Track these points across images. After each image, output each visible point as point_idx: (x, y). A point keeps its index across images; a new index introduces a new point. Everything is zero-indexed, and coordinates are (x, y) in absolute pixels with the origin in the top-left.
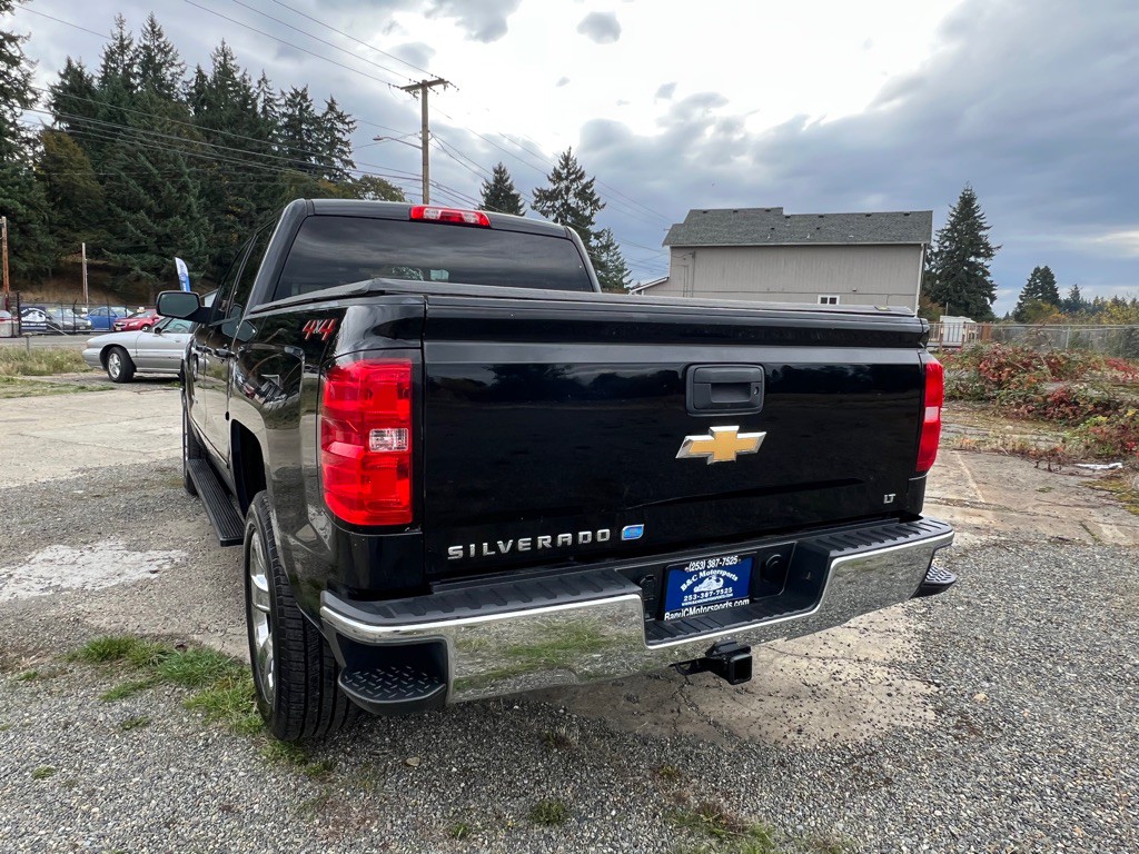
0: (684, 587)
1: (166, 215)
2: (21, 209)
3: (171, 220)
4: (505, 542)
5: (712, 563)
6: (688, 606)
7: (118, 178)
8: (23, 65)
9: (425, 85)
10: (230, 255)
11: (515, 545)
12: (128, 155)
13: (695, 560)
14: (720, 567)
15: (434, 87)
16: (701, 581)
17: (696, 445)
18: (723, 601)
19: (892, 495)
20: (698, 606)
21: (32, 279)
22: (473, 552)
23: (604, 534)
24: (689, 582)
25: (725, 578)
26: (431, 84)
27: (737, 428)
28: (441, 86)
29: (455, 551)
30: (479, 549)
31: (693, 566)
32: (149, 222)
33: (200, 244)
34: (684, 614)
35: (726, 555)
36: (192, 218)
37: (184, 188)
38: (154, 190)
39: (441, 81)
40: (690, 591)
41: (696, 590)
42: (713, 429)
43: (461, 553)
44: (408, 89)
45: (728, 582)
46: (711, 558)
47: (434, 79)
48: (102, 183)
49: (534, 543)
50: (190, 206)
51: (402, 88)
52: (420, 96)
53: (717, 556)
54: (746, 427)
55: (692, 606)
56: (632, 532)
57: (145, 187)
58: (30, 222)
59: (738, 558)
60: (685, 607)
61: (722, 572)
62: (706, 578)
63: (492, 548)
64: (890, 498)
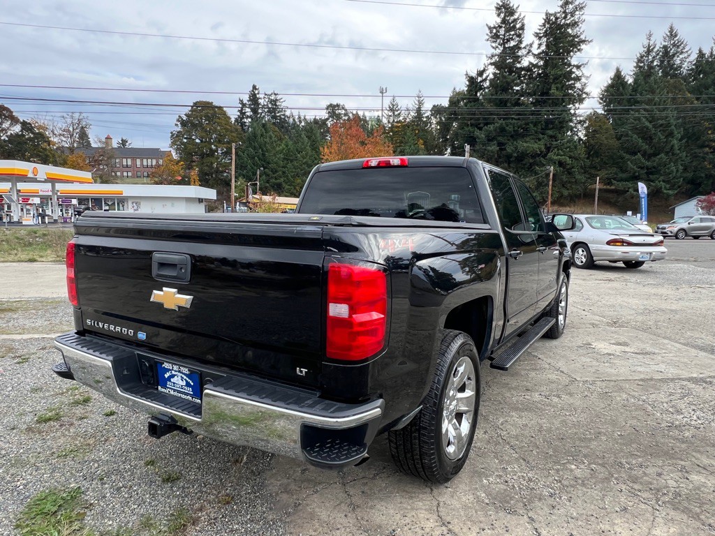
0: (166, 376)
1: (655, 155)
2: (569, 161)
3: (658, 157)
5: (175, 368)
6: (170, 388)
7: (627, 135)
8: (583, 80)
10: (702, 177)
12: (635, 120)
13: (167, 362)
14: (179, 372)
16: (173, 376)
17: (157, 296)
18: (187, 394)
19: (304, 370)
20: (175, 390)
21: (571, 200)
24: (168, 374)
25: (185, 380)
27: (176, 290)
32: (643, 161)
33: (677, 171)
34: (168, 391)
35: (182, 366)
36: (673, 154)
37: (671, 134)
38: (648, 138)
40: (169, 379)
41: (172, 380)
42: (164, 289)
45: (188, 385)
46: (175, 364)
48: (619, 139)
50: (673, 146)
53: (178, 365)
54: (182, 290)
55: (172, 389)
56: (141, 335)
57: (643, 138)
58: (573, 168)
59: (189, 370)
60: (168, 388)
61: (183, 376)
62: (175, 375)
63: (98, 324)
64: (301, 372)
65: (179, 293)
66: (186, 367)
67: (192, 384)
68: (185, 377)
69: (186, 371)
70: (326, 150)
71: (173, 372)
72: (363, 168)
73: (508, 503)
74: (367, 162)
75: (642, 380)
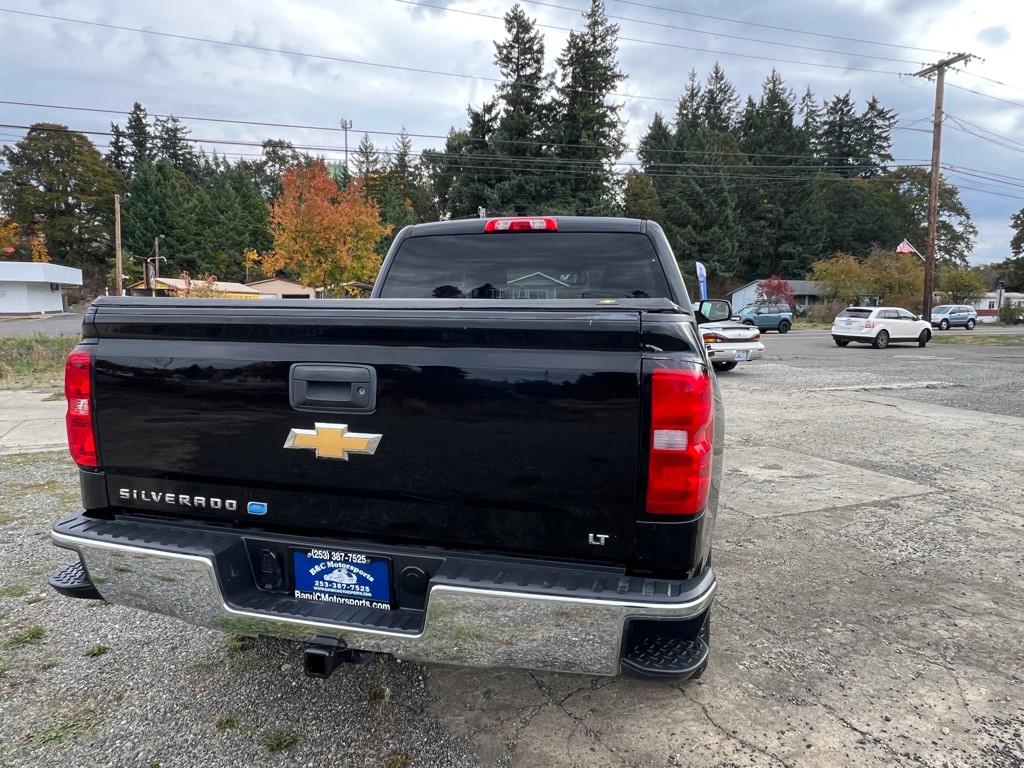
0: (313, 572)
1: (708, 227)
3: (711, 230)
4: (157, 495)
5: (337, 556)
6: (321, 592)
7: (675, 202)
8: (620, 127)
9: (941, 67)
10: (759, 257)
11: (163, 497)
12: (683, 182)
13: (318, 549)
14: (346, 562)
15: (952, 65)
16: (330, 571)
17: (298, 438)
18: (360, 598)
19: (603, 537)
20: (331, 594)
22: (135, 496)
23: (232, 504)
24: (318, 569)
25: (357, 574)
26: (948, 63)
27: (344, 426)
28: (963, 61)
29: (124, 492)
30: (139, 494)
31: (316, 554)
32: (694, 234)
33: (733, 248)
34: (315, 598)
35: (353, 552)
36: (728, 227)
37: (724, 202)
38: (699, 207)
39: (961, 57)
40: (320, 576)
41: (326, 577)
42: (317, 425)
43: (128, 495)
44: (922, 74)
45: (362, 581)
46: (336, 551)
47: (952, 56)
48: (664, 206)
49: (177, 499)
50: (727, 217)
51: (914, 75)
52: (936, 77)
53: (343, 551)
54: (356, 426)
55: (325, 593)
56: (257, 508)
57: (693, 206)
59: (367, 558)
60: (317, 591)
61: (352, 568)
62: (335, 568)
63: (148, 495)
64: (598, 539)
65: (351, 429)
66: (361, 553)
67: (372, 579)
68: (356, 570)
69: (362, 559)
70: (276, 208)
71: (330, 564)
72: (486, 232)
73: (787, 691)
74: (493, 223)
75: (826, 510)
